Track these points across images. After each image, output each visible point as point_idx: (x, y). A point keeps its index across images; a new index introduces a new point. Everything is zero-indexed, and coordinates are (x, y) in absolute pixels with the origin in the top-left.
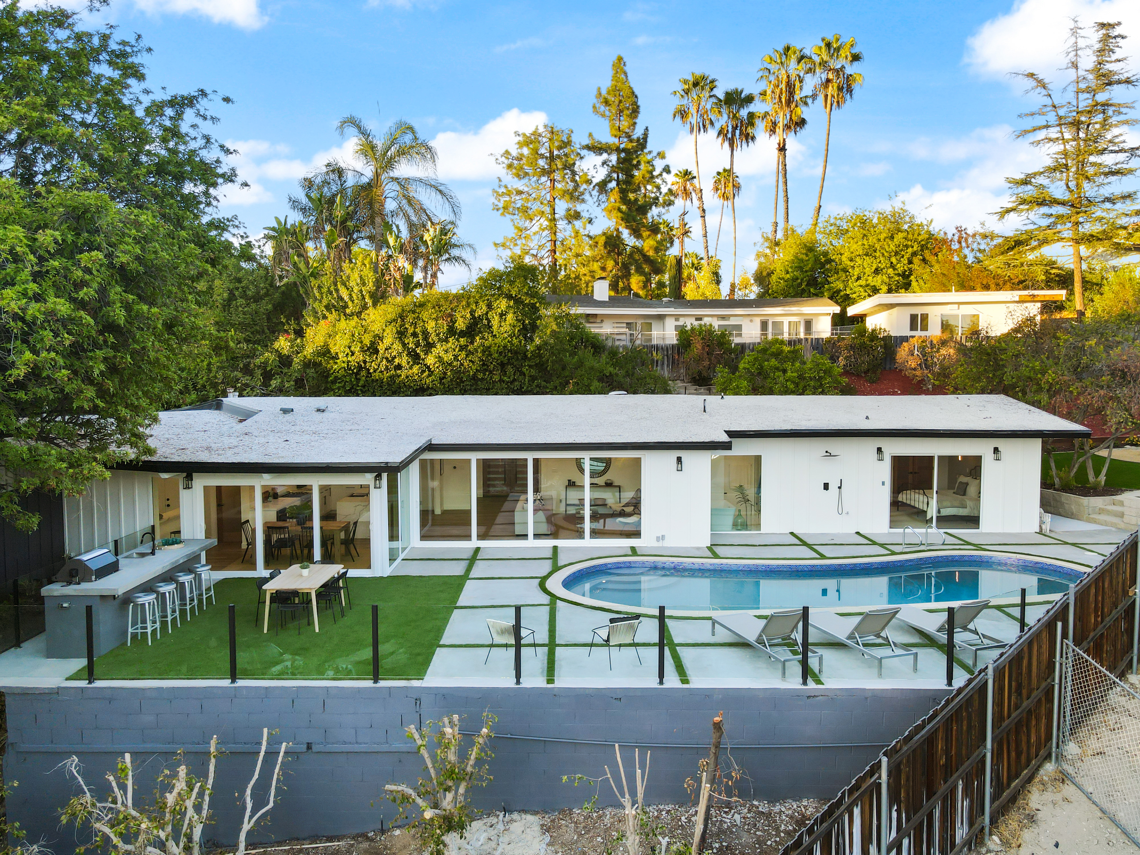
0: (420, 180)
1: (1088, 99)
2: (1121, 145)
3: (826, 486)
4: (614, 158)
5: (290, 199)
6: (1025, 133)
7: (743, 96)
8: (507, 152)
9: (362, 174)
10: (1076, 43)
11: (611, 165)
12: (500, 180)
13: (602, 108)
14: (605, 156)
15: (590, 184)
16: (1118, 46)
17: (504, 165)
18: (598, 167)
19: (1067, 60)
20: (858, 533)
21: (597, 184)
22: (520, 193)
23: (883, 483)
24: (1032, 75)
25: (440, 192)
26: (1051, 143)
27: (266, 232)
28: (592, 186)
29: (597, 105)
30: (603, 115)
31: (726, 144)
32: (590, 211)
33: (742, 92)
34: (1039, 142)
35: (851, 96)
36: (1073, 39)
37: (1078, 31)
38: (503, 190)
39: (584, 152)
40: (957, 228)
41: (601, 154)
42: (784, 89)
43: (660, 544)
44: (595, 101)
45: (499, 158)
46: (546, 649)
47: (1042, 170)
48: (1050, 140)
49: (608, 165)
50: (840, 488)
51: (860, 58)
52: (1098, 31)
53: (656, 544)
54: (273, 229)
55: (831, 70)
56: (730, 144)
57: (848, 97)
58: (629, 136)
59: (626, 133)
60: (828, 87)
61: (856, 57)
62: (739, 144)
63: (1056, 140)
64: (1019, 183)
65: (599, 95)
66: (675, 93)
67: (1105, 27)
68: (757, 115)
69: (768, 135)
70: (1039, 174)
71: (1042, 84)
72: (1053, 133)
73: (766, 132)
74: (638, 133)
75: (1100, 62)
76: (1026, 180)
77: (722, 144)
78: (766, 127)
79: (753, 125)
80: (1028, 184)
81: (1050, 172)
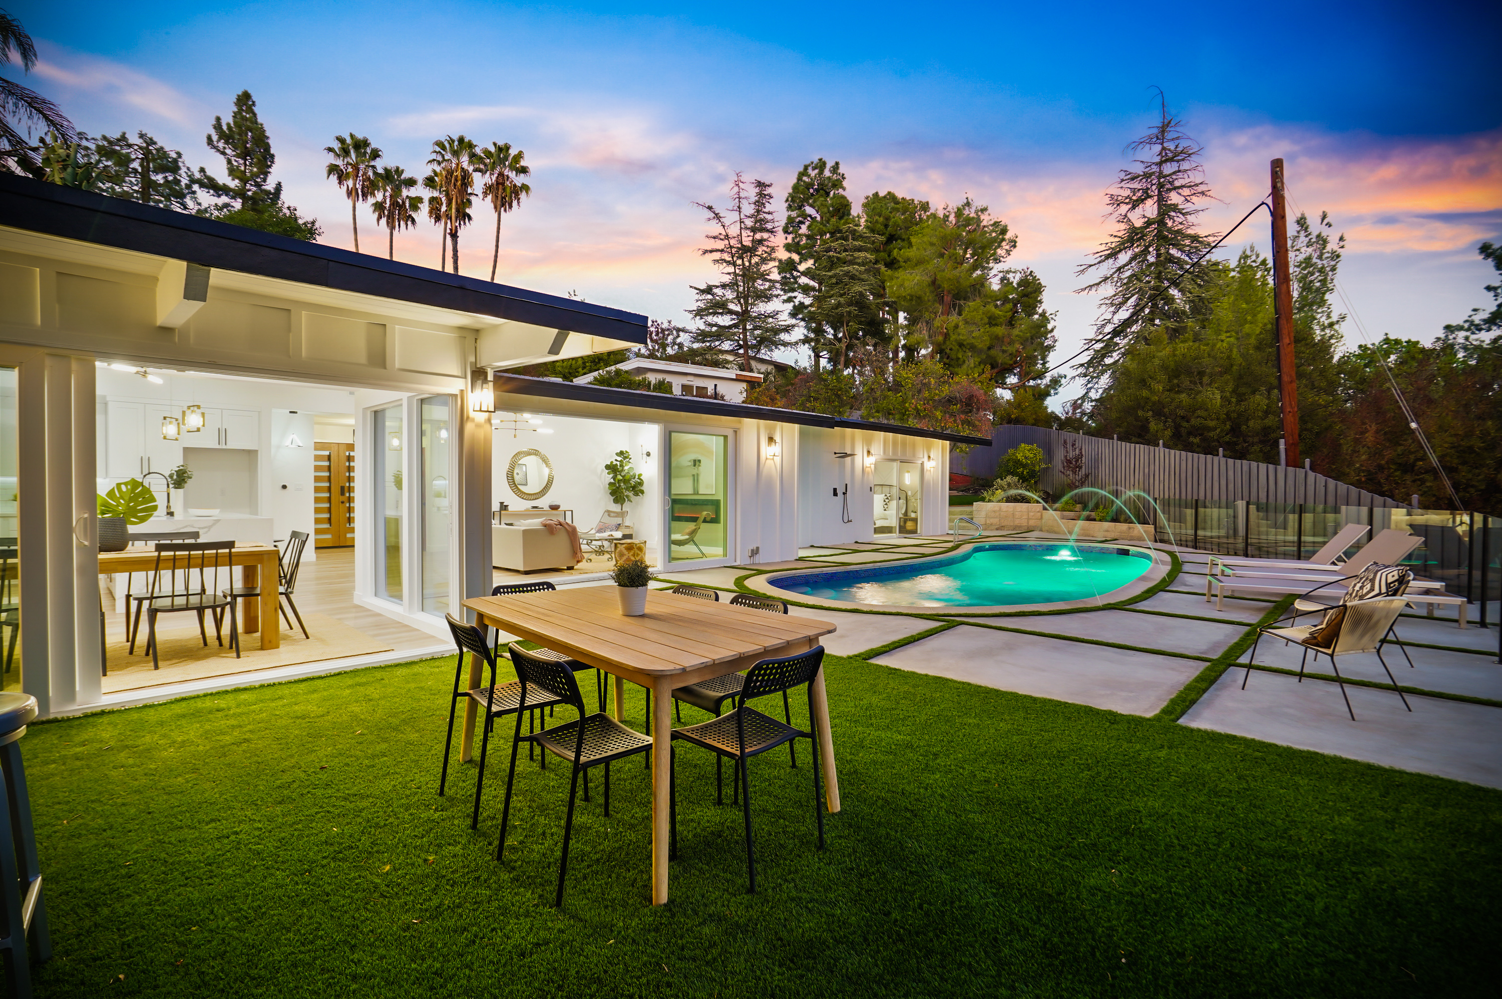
1: (749, 236)
3: (836, 493)
4: (237, 205)
6: (705, 252)
7: (402, 177)
10: (739, 193)
13: (221, 145)
14: (224, 199)
19: (734, 204)
24: (710, 208)
29: (215, 139)
30: (223, 153)
31: (384, 221)
33: (402, 172)
34: (717, 261)
35: (518, 203)
36: (736, 189)
37: (741, 184)
39: (196, 187)
41: (219, 196)
42: (460, 177)
43: (752, 560)
44: (211, 132)
47: (720, 284)
48: (726, 261)
50: (844, 494)
51: (527, 172)
52: (756, 187)
53: (748, 561)
55: (501, 174)
56: (388, 223)
57: (515, 203)
58: (258, 185)
59: (255, 182)
60: (498, 189)
61: (524, 170)
62: (397, 223)
63: (728, 263)
64: (703, 292)
65: (218, 126)
66: (330, 150)
67: (760, 185)
68: (420, 200)
69: (433, 221)
70: (717, 287)
71: (717, 217)
72: (727, 257)
73: (430, 217)
74: (270, 186)
75: (758, 211)
76: (709, 290)
77: (378, 220)
78: (431, 212)
79: (415, 208)
80: (709, 293)
81: (724, 286)
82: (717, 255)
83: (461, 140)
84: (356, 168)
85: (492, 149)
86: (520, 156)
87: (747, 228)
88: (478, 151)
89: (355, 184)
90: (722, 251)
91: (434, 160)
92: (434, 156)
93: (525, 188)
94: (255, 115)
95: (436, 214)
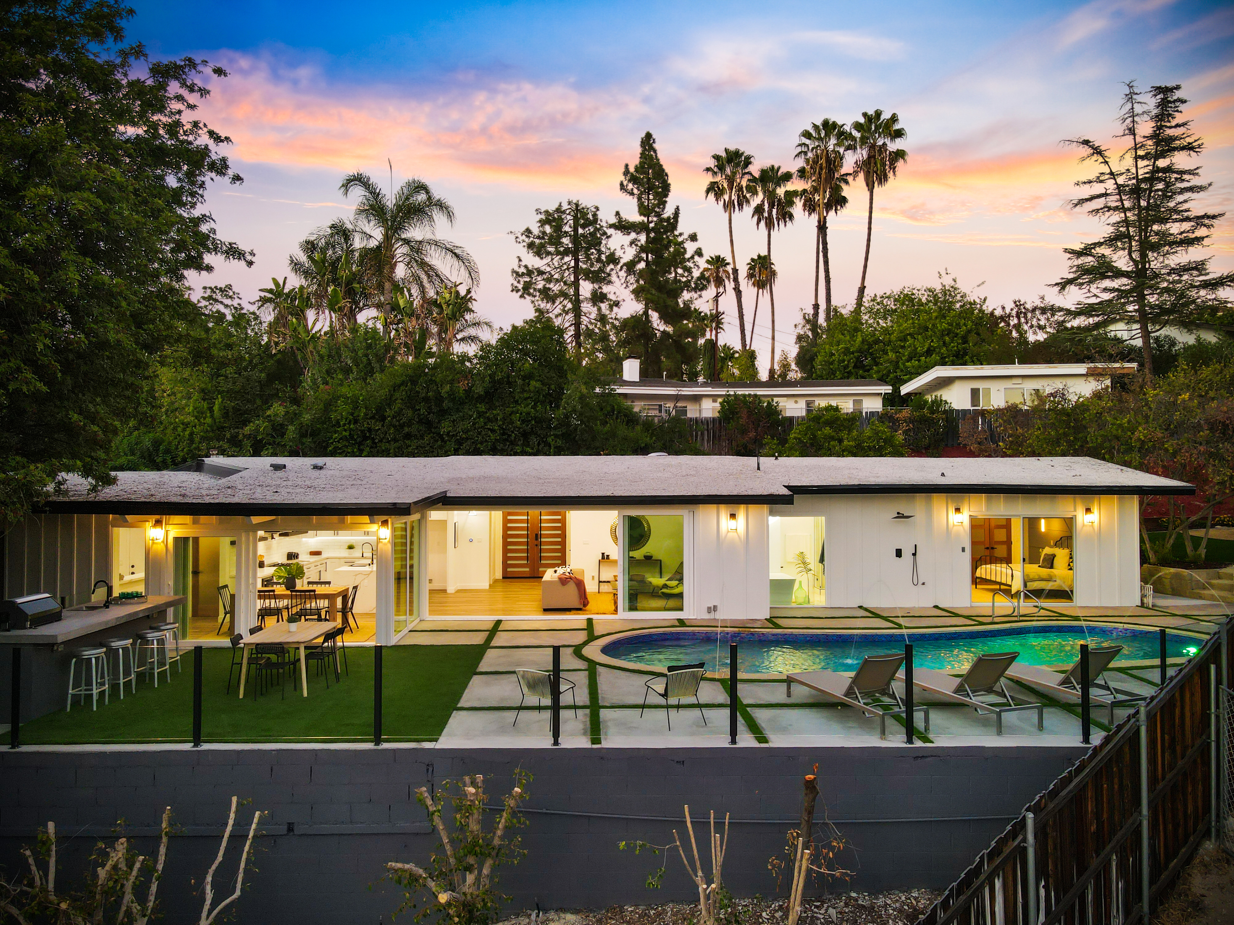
0: (436, 243)
1: (1148, 166)
2: (1186, 214)
3: (899, 553)
4: (643, 238)
5: (292, 261)
6: (1082, 202)
7: (779, 173)
8: (528, 231)
9: (371, 236)
10: (1133, 108)
11: (639, 244)
12: (520, 260)
13: (630, 186)
14: (633, 235)
15: (618, 264)
16: (1177, 111)
17: (525, 244)
18: (626, 247)
19: (1124, 126)
20: (936, 607)
21: (625, 264)
22: (541, 273)
23: (963, 550)
24: (1086, 142)
25: (457, 256)
26: (1111, 212)
27: (263, 294)
28: (619, 267)
29: (625, 183)
30: (632, 194)
31: (763, 224)
32: (617, 294)
33: (779, 168)
34: (1097, 211)
35: (894, 173)
36: (1129, 105)
37: (1134, 97)
38: (522, 270)
39: (610, 231)
40: (1015, 302)
41: (629, 234)
42: (824, 165)
43: (711, 616)
44: (622, 178)
45: (520, 236)
46: (588, 711)
47: (1102, 240)
48: (1109, 209)
49: (636, 245)
50: (914, 554)
51: (903, 134)
52: (1155, 95)
53: (707, 616)
54: (270, 291)
55: (873, 147)
56: (766, 223)
57: (891, 175)
58: (658, 215)
59: (656, 212)
60: (870, 164)
61: (899, 134)
62: (776, 223)
63: (1116, 209)
64: (1079, 254)
65: (626, 172)
66: (708, 169)
67: (1163, 91)
68: (795, 193)
69: (807, 213)
70: (1100, 244)
71: (1098, 151)
72: (1113, 201)
73: (804, 210)
74: (669, 212)
75: (1159, 128)
76: (1086, 251)
77: (758, 224)
78: (804, 205)
79: (791, 203)
80: (1088, 255)
81: (1111, 241)
82: (1099, 203)
83: (826, 123)
84: (731, 181)
85: (862, 120)
86: (894, 119)
87: (1142, 158)
88: (847, 128)
89: (730, 197)
90: (1105, 195)
91: (800, 153)
92: (799, 149)
93: (900, 154)
94: (655, 151)
95: (810, 207)
